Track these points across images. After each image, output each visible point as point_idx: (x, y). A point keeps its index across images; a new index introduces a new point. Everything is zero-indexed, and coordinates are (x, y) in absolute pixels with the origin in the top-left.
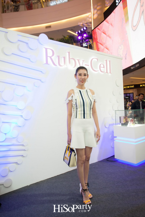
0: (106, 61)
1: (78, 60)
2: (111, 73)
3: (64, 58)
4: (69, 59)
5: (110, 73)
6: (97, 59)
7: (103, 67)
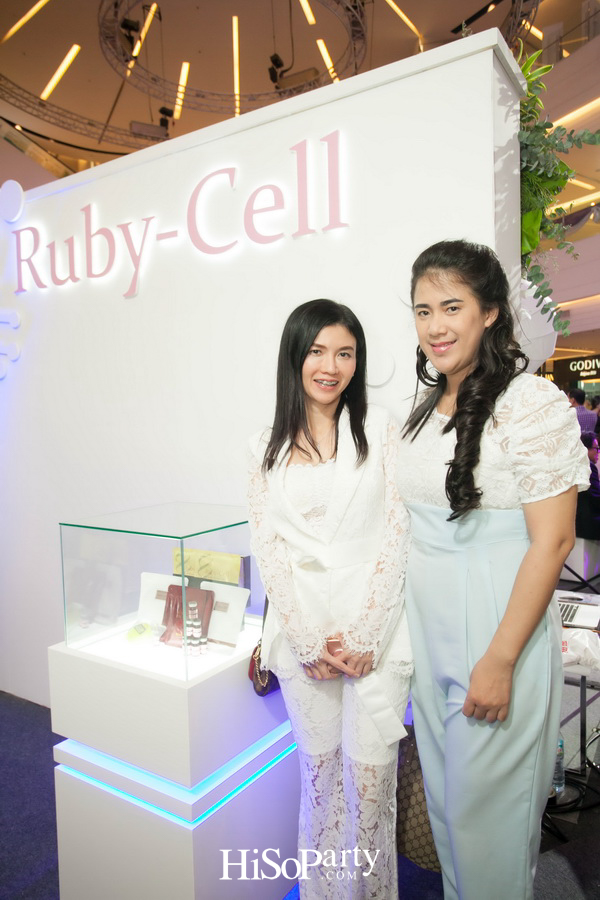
0: (300, 149)
1: (124, 228)
2: (345, 225)
3: (70, 242)
4: (89, 236)
5: (335, 222)
6: (231, 172)
7: (272, 203)
